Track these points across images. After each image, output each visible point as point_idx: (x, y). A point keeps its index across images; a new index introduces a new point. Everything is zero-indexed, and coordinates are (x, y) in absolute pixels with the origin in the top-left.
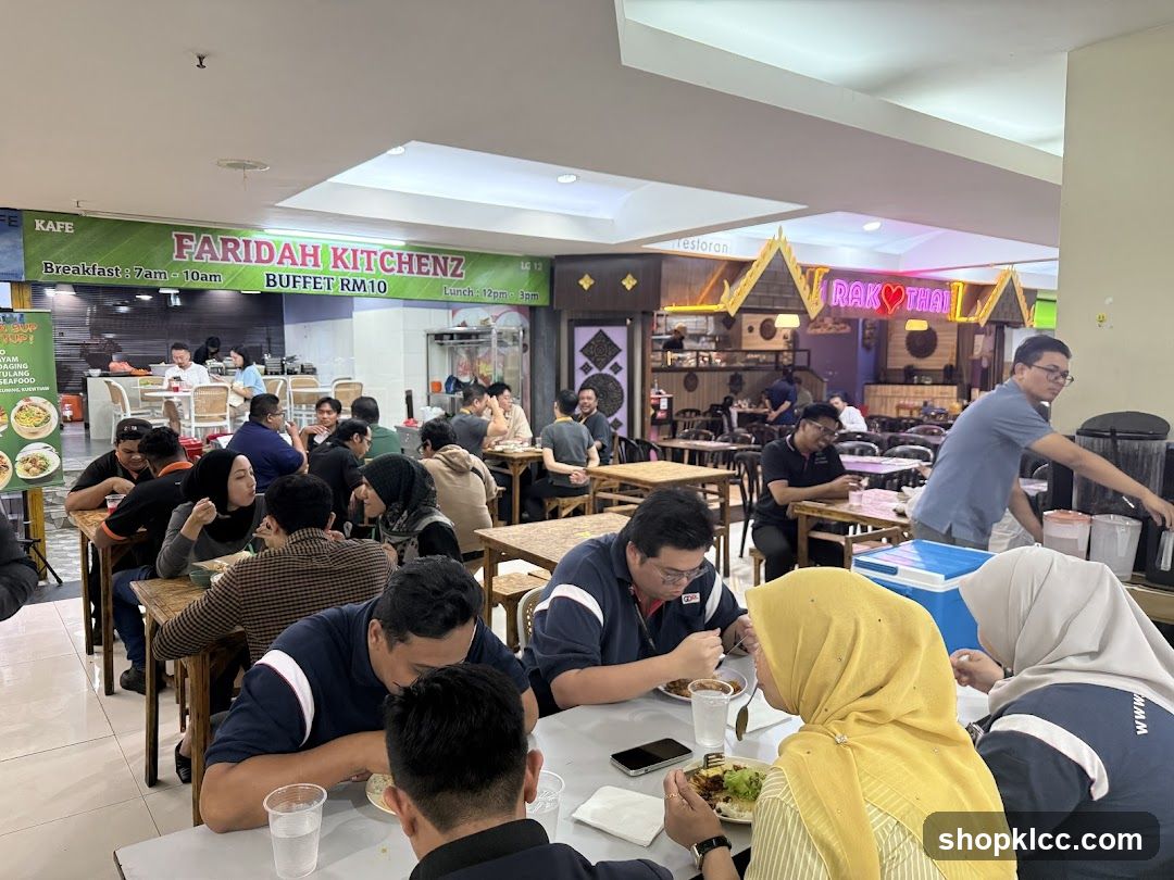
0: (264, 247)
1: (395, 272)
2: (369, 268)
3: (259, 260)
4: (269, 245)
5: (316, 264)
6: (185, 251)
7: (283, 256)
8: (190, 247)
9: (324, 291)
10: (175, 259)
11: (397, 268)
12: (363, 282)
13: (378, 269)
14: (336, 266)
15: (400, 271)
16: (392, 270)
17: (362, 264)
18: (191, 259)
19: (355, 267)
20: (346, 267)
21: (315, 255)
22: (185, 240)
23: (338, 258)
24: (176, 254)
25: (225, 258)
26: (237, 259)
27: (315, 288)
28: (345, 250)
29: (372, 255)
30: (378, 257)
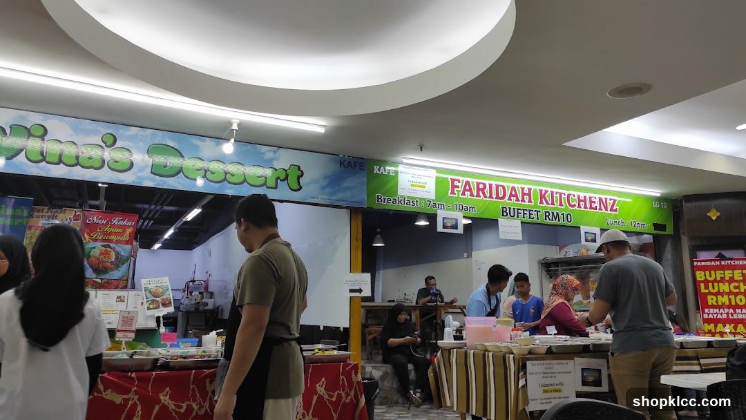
0: (500, 188)
1: (576, 207)
2: (561, 204)
3: (498, 197)
4: (503, 187)
5: (530, 201)
6: (456, 189)
7: (511, 195)
8: (458, 187)
9: (535, 220)
10: (449, 195)
11: (577, 205)
12: (557, 214)
13: (566, 206)
14: (541, 203)
15: (579, 206)
16: (574, 206)
17: (557, 202)
18: (458, 194)
19: (553, 204)
20: (548, 203)
21: (529, 194)
22: (456, 182)
23: (543, 196)
24: (450, 191)
25: (478, 195)
26: (485, 196)
27: (530, 218)
28: (546, 192)
29: (563, 195)
30: (566, 196)
